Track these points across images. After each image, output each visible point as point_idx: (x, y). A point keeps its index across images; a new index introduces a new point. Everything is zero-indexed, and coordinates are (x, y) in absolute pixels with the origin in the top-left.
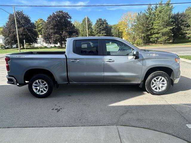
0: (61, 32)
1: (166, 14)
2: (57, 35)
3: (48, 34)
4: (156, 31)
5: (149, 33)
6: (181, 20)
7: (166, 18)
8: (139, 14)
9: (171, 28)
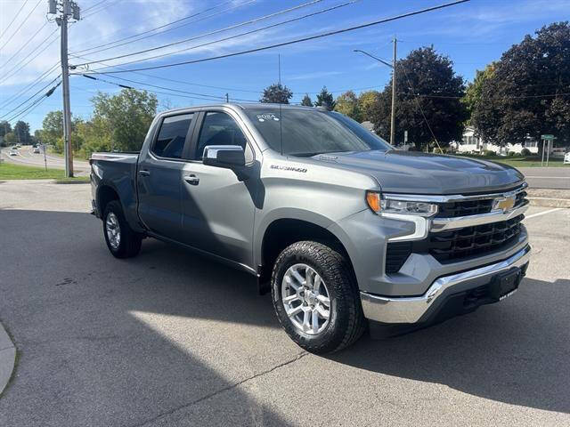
0: (543, 102)
2: (524, 113)
3: (493, 110)
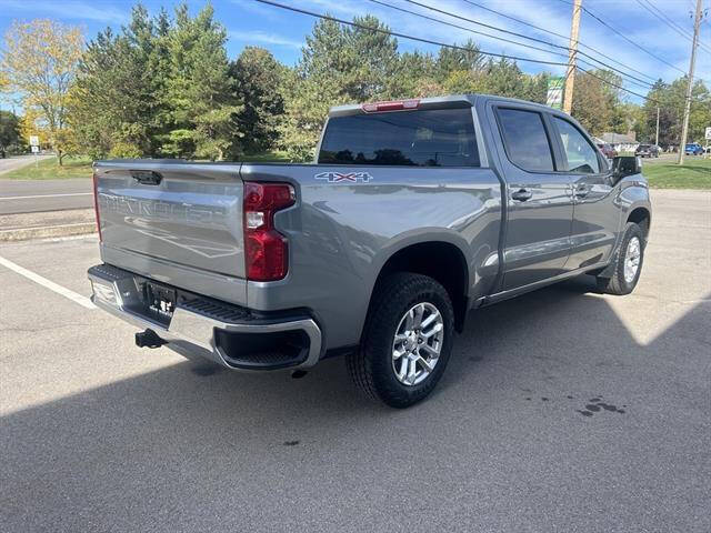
1: (212, 56)
4: (180, 116)
5: (156, 123)
6: (253, 88)
7: (217, 74)
8: (100, 37)
9: (236, 110)
